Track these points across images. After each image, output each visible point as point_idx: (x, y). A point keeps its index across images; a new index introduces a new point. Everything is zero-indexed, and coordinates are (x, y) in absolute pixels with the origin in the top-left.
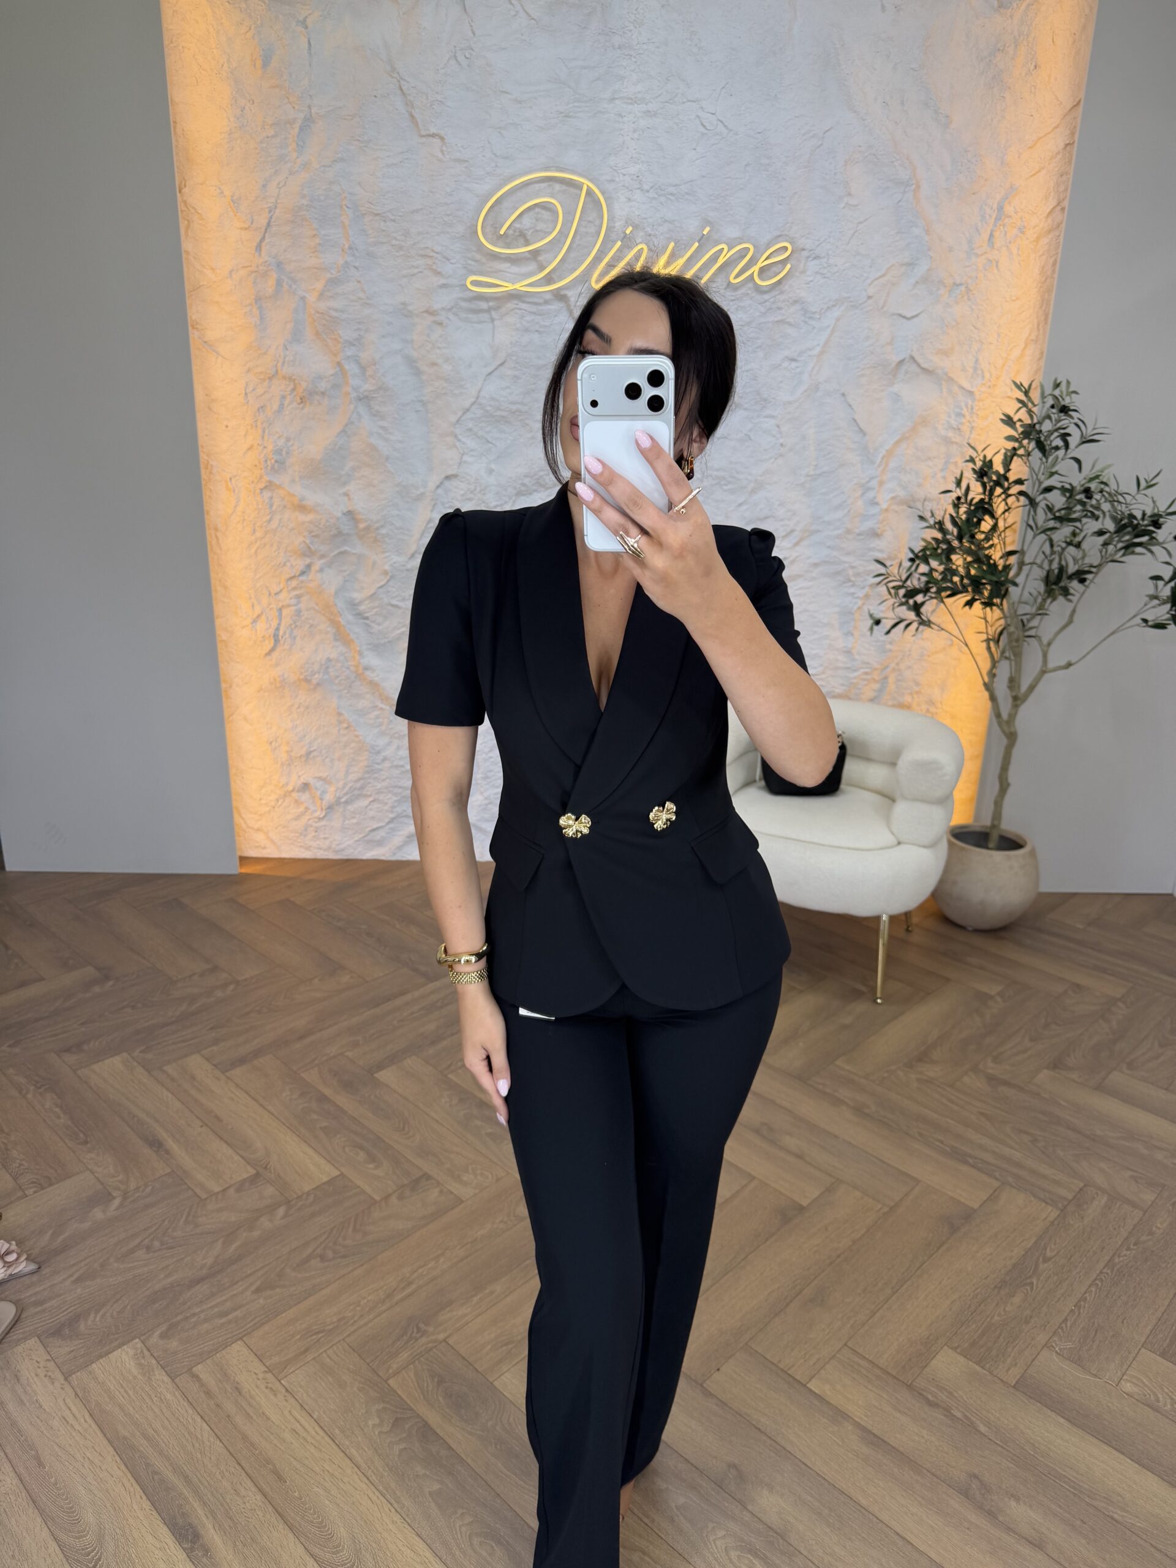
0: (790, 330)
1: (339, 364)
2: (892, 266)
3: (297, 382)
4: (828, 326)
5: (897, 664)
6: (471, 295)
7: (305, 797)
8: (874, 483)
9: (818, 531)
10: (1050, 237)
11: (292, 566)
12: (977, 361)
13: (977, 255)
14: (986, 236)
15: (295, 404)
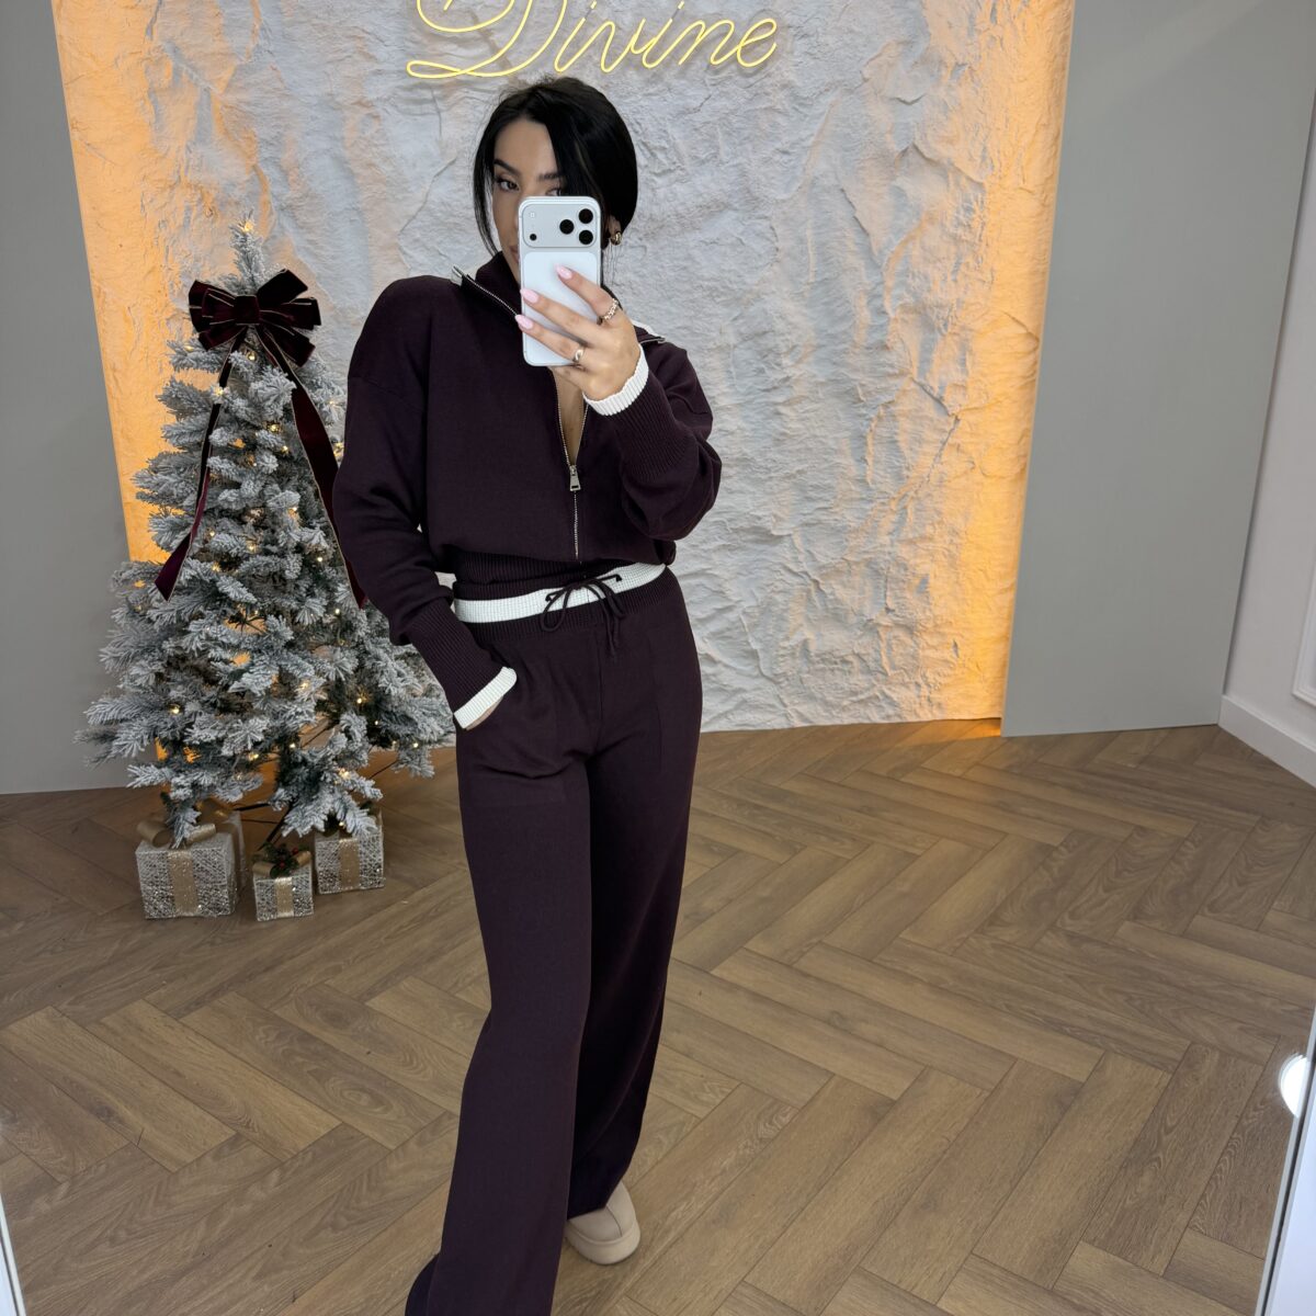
0: (780, 119)
1: (255, 168)
2: (888, 45)
3: (204, 190)
4: (822, 114)
5: (916, 492)
6: (412, 82)
8: (881, 289)
9: (820, 346)
10: (1057, 9)
12: (985, 149)
13: (980, 32)
14: (987, 10)
15: (203, 217)
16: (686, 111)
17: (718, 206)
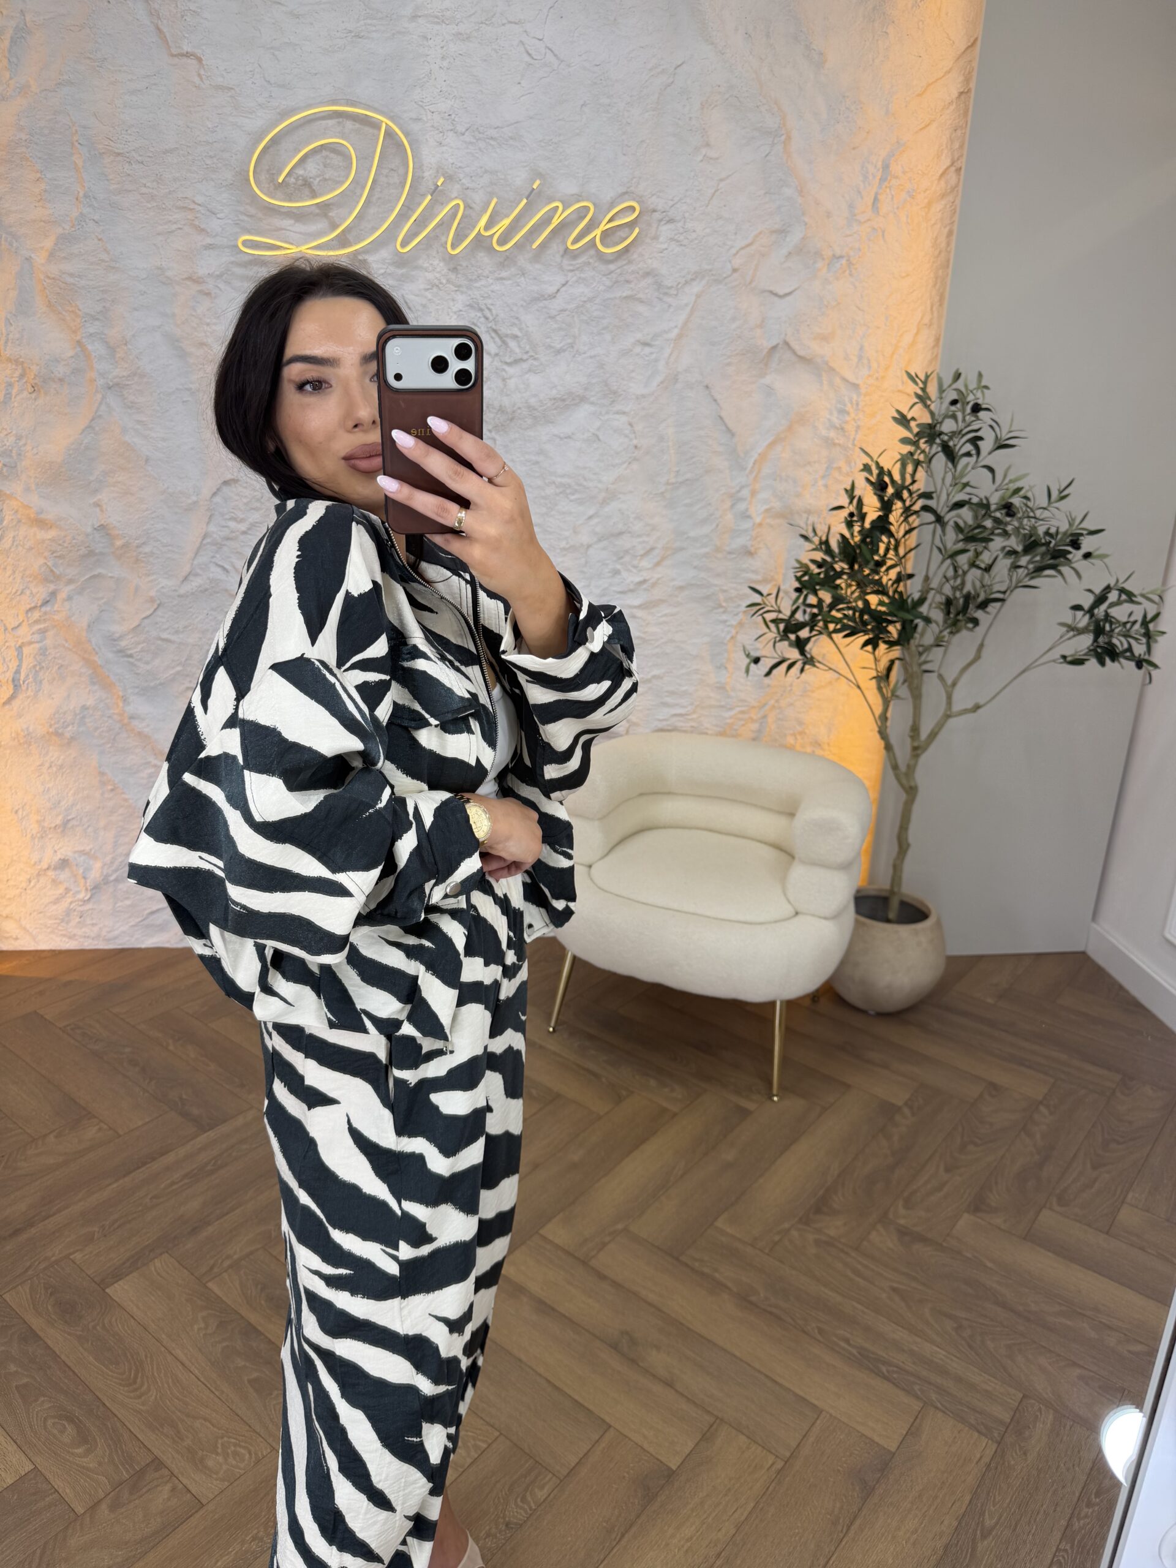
0: (641, 308)
1: (79, 343)
2: (760, 233)
3: (25, 365)
4: (686, 305)
5: (777, 701)
6: (247, 258)
7: (64, 875)
8: (745, 493)
10: (943, 202)
11: (32, 593)
12: (861, 348)
13: (859, 223)
14: (869, 200)
15: (25, 394)
16: (541, 297)
17: (573, 399)
